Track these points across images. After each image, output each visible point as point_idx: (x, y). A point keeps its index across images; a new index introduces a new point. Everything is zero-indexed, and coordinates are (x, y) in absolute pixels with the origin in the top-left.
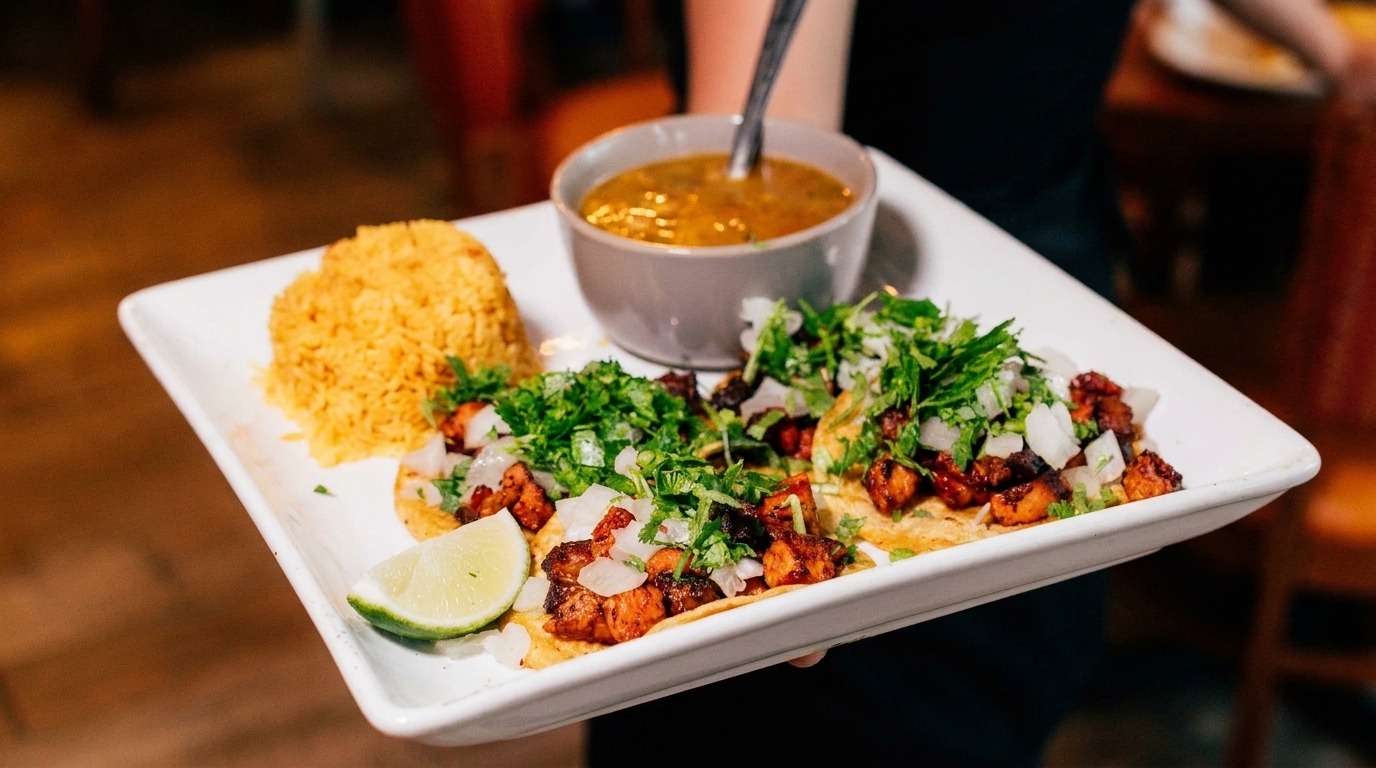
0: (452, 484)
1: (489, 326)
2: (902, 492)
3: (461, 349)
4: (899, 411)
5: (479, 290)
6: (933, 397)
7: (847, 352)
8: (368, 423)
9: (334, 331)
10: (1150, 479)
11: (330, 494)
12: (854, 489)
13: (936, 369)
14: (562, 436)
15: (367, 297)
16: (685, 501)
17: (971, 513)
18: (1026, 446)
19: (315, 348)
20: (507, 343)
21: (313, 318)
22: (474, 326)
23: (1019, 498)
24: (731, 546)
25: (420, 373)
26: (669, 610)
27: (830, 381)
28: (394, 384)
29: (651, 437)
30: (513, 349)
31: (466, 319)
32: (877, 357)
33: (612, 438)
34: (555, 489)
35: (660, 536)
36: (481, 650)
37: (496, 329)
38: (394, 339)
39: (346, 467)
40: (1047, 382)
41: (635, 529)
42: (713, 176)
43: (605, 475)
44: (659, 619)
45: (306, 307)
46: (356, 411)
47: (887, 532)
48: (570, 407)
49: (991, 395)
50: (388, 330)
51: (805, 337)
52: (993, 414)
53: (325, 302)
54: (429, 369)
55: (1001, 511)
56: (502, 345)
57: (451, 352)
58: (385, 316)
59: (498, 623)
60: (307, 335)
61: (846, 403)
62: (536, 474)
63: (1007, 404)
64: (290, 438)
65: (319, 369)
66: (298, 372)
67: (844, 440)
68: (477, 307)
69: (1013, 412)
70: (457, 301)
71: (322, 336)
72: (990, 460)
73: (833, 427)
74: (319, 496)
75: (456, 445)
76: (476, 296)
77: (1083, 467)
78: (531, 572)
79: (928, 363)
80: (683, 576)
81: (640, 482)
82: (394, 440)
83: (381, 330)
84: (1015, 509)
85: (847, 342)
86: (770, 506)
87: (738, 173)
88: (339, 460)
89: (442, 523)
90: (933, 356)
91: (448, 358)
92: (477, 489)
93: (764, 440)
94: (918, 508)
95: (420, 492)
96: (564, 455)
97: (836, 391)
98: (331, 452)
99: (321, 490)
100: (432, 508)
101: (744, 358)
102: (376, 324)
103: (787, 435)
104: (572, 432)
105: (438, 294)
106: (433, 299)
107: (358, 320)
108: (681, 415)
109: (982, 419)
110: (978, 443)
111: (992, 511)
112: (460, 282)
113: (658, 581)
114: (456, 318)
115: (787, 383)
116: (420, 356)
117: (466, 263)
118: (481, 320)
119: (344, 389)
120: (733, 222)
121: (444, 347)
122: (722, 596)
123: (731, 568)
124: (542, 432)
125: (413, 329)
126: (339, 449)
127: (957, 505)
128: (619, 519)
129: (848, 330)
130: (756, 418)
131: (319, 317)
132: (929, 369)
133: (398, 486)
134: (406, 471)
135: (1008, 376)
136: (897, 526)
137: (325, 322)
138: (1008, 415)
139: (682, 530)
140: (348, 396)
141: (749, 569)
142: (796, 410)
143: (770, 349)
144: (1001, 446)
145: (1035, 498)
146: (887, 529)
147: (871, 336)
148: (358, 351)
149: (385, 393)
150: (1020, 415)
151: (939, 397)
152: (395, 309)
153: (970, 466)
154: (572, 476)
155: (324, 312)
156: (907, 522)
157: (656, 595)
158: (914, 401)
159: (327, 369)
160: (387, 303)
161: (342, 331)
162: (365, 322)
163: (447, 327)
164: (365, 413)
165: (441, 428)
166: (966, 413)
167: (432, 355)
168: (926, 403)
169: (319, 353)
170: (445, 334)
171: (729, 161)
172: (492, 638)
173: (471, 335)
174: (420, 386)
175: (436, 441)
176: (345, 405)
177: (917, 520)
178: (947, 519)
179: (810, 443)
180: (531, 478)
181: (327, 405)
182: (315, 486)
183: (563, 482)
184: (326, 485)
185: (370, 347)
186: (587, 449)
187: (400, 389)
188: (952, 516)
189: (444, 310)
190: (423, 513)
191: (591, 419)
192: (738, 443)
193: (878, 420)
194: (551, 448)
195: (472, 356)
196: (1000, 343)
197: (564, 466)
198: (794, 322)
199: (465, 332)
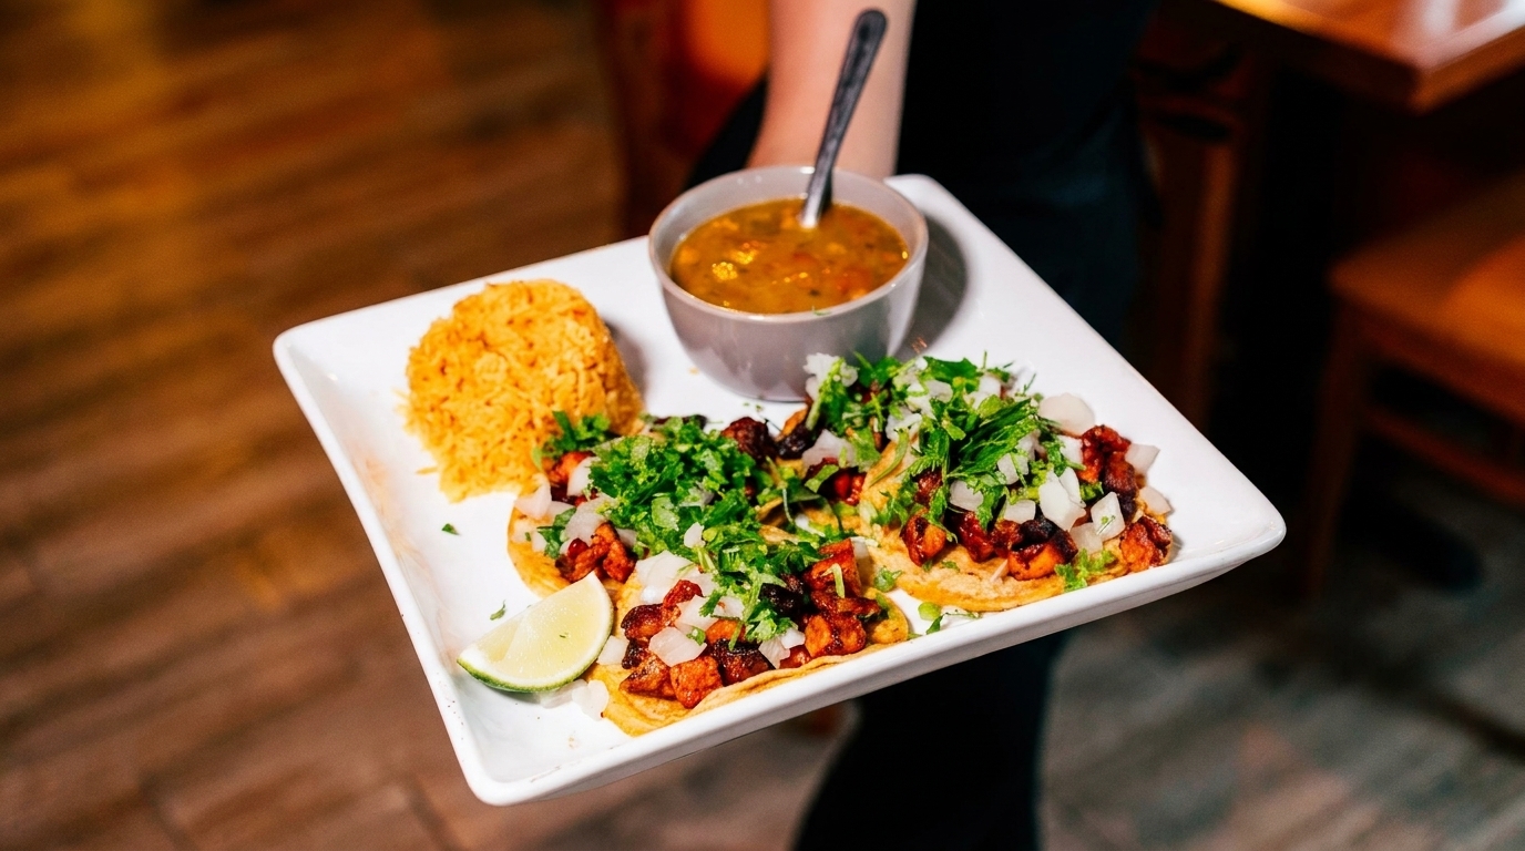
0: (554, 532)
1: (591, 380)
2: (934, 547)
3: (566, 402)
4: (931, 474)
5: (582, 350)
6: (961, 468)
7: (894, 409)
8: (488, 463)
9: (460, 385)
10: (1143, 546)
11: (455, 533)
12: (894, 538)
13: (966, 440)
14: (644, 500)
15: (487, 357)
16: (740, 577)
17: (992, 564)
18: (1039, 512)
19: (445, 399)
20: (607, 391)
21: (442, 370)
22: (577, 382)
23: (1031, 557)
24: (777, 621)
25: (531, 424)
26: (726, 679)
27: (879, 432)
28: (508, 435)
29: (719, 498)
30: (613, 395)
31: (571, 377)
32: (919, 411)
33: (685, 503)
34: (638, 546)
35: (718, 611)
36: (569, 700)
37: (598, 382)
38: (506, 398)
39: (471, 501)
40: (1062, 449)
41: (697, 603)
42: (788, 224)
43: (675, 542)
44: (714, 687)
45: (436, 362)
46: (479, 454)
47: (918, 583)
48: (653, 472)
49: (1010, 466)
50: (503, 390)
51: (859, 389)
52: (1010, 481)
53: (453, 357)
54: (538, 422)
55: (1018, 567)
56: (603, 393)
57: (557, 408)
58: (500, 377)
59: (586, 675)
60: (437, 388)
61: (890, 457)
62: (621, 532)
63: (1025, 471)
64: (425, 472)
65: (447, 416)
66: (430, 417)
67: (887, 494)
68: (580, 366)
69: (1030, 478)
70: (562, 362)
71: (450, 390)
72: (1007, 523)
73: (879, 480)
74: (447, 535)
75: (559, 492)
76: (580, 356)
77: (1089, 524)
78: (613, 632)
79: (958, 434)
80: (736, 647)
81: (703, 558)
82: (512, 478)
83: (498, 389)
84: (1028, 567)
85: (893, 397)
86: (815, 574)
87: (810, 221)
88: (464, 495)
89: (544, 569)
90: (963, 426)
91: (554, 413)
92: (574, 541)
93: (820, 492)
94: (945, 560)
95: (529, 538)
96: (646, 518)
97: (884, 442)
98: (458, 489)
99: (448, 529)
100: (537, 553)
101: (809, 402)
102: (493, 383)
103: (841, 483)
104: (652, 498)
105: (544, 356)
106: (541, 361)
107: (479, 380)
108: (747, 473)
109: (1000, 487)
110: (998, 507)
111: (1009, 566)
112: (566, 344)
113: (714, 648)
114: (562, 377)
115: (843, 435)
116: (531, 412)
117: (571, 324)
118: (583, 376)
119: (470, 435)
120: (803, 275)
121: (551, 403)
122: (771, 667)
123: (775, 640)
124: (628, 496)
125: (524, 390)
126: (464, 487)
127: (980, 557)
128: (686, 591)
129: (894, 387)
130: (813, 471)
131: (447, 370)
132: (958, 441)
133: (511, 529)
134: (517, 514)
135: (1026, 445)
136: (927, 576)
137: (453, 376)
138: (1024, 482)
139: (737, 605)
140: (470, 441)
141: (792, 638)
142: (847, 463)
143: (829, 399)
144: (1018, 512)
145: (1045, 559)
146: (918, 578)
147: (915, 394)
148: (478, 407)
149: (502, 441)
150: (1035, 481)
151: (967, 467)
152: (509, 371)
153: (991, 525)
154: (651, 537)
155: (453, 365)
156: (936, 573)
157: (712, 665)
158: (944, 471)
159: (453, 419)
160: (503, 366)
161: (466, 387)
162: (485, 381)
163: (554, 386)
164: (485, 457)
165: (548, 472)
166: (988, 481)
167: (540, 410)
168: (952, 475)
169: (446, 405)
170: (552, 391)
171: (803, 205)
172: (580, 689)
173: (575, 391)
174: (531, 435)
175: (543, 484)
176: (469, 450)
177: (946, 570)
178: (971, 574)
179: (860, 489)
180: (617, 537)
181: (454, 447)
182: (443, 525)
183: (645, 542)
184: (452, 523)
185: (488, 404)
186: (665, 514)
187: (515, 437)
188: (975, 570)
189: (551, 372)
190: (530, 558)
191: (668, 487)
192: (797, 498)
193: (915, 479)
194: (634, 511)
195: (576, 407)
196: (1020, 419)
197: (645, 529)
198: (850, 375)
199: (570, 388)
